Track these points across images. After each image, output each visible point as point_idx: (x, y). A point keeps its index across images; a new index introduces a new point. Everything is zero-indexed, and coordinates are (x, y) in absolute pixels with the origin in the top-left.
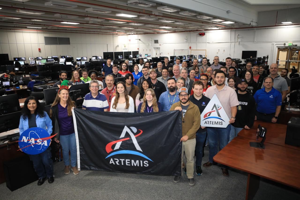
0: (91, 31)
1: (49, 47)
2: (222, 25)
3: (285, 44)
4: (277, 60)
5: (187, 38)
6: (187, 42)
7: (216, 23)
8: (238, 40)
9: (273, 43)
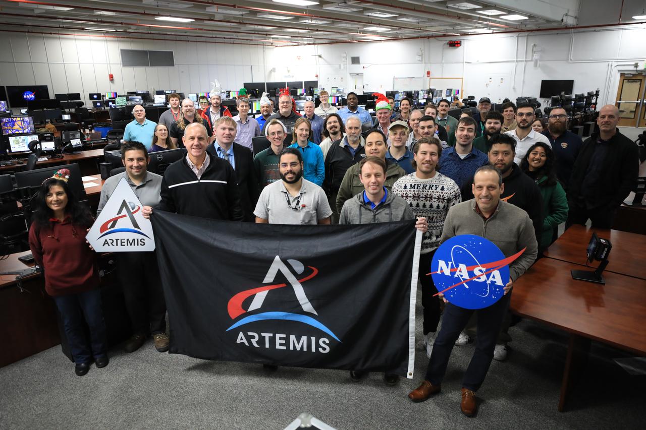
0: (217, 36)
1: (130, 70)
2: (499, 23)
3: (636, 65)
4: (617, 100)
5: (423, 51)
6: (421, 61)
7: (487, 18)
8: (533, 56)
9: (610, 63)
